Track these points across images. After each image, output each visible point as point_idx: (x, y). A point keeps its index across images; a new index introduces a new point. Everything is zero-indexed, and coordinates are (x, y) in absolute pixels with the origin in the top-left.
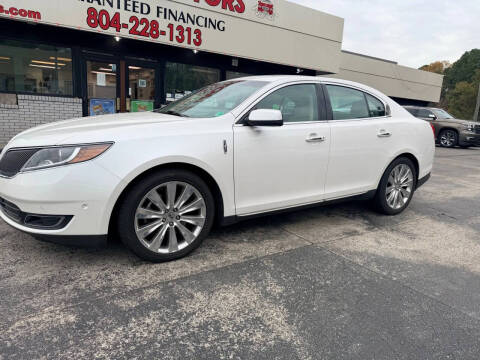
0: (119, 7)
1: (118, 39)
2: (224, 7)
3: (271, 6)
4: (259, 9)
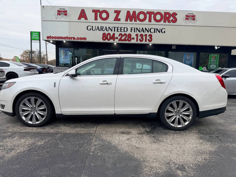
0: (115, 31)
1: (115, 44)
2: (165, 22)
3: (194, 16)
4: (186, 19)
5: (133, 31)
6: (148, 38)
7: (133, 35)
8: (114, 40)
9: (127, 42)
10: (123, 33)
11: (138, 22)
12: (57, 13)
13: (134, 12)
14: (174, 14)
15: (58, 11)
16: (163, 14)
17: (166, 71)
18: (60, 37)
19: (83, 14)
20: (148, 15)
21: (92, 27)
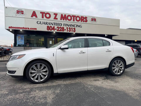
0: (54, 25)
1: (54, 32)
3: (95, 19)
4: (92, 20)
5: (65, 26)
6: (73, 30)
7: (65, 28)
8: (54, 30)
9: (62, 32)
10: (59, 27)
11: (67, 21)
12: (16, 12)
13: (65, 15)
14: (86, 18)
15: (17, 11)
16: (80, 17)
19: (34, 14)
20: (72, 17)
21: (40, 22)
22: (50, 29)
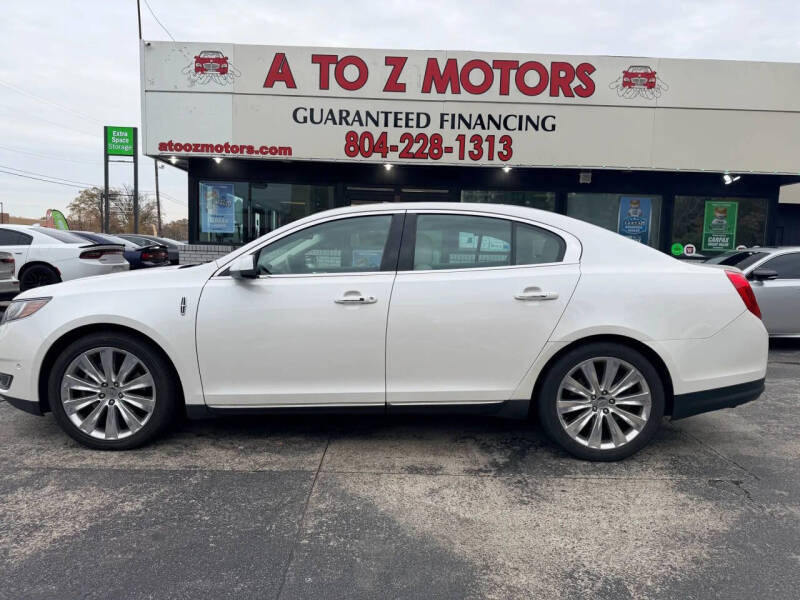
0: (386, 125)
1: (388, 167)
2: (554, 93)
3: (652, 75)
4: (625, 84)
5: (447, 125)
6: (499, 147)
7: (449, 138)
8: (384, 156)
9: (429, 162)
10: (415, 132)
11: (464, 95)
12: (193, 67)
13: (452, 63)
14: (586, 69)
15: (198, 59)
16: (549, 68)
17: (560, 258)
18: (203, 146)
19: (280, 70)
20: (497, 73)
21: (312, 110)
22: (360, 149)
